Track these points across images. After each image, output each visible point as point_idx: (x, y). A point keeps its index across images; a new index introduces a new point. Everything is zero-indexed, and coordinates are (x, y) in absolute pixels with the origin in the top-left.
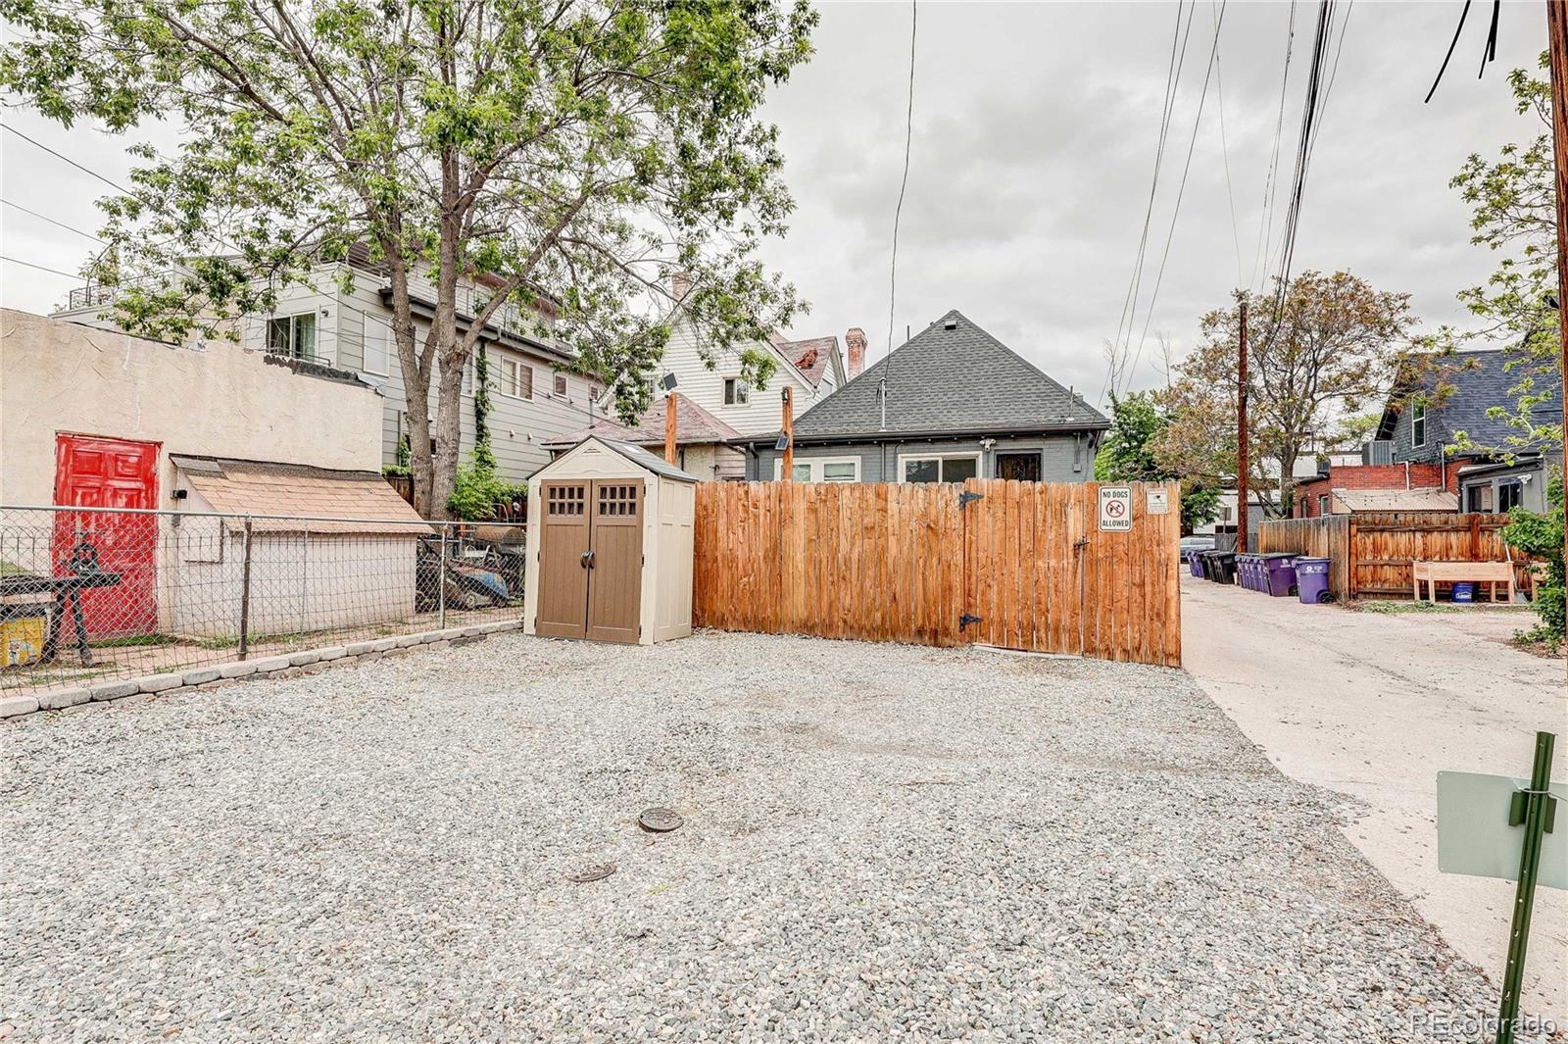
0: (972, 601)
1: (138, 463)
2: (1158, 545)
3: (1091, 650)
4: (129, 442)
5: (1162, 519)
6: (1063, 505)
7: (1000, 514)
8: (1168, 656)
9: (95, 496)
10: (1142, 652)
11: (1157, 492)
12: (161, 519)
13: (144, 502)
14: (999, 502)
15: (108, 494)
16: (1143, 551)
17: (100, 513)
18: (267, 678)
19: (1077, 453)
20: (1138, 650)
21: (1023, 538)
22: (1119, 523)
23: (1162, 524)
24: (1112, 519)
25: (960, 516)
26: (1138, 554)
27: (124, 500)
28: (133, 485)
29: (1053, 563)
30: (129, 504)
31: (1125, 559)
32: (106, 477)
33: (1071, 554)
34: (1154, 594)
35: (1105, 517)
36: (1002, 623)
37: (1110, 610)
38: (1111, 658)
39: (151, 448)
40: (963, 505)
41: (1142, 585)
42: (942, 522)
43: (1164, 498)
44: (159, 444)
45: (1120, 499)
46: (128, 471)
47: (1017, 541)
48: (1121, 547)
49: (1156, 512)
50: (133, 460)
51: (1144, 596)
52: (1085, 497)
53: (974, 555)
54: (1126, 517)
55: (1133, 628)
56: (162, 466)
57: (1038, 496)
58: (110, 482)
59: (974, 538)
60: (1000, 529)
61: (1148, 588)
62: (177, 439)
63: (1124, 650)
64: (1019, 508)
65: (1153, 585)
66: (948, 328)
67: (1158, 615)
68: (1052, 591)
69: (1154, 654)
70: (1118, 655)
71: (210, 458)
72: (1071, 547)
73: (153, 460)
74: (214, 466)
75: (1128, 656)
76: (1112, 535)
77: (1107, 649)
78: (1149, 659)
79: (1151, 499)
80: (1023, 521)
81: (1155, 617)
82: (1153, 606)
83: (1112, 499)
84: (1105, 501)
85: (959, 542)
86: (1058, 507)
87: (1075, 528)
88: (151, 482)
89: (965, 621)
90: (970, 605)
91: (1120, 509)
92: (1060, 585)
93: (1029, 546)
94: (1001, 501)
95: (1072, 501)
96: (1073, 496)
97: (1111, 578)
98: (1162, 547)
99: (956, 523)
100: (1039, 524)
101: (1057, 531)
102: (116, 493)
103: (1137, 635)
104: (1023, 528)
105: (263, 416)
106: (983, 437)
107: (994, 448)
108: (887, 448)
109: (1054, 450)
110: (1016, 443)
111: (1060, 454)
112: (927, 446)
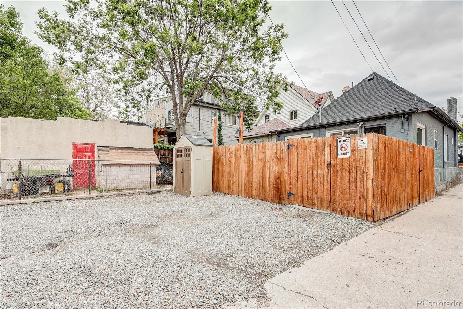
0: (292, 187)
1: (91, 149)
2: (363, 163)
3: (334, 210)
4: (88, 144)
5: (364, 151)
6: (323, 147)
7: (300, 152)
8: (368, 216)
9: (81, 157)
10: (356, 212)
11: (362, 138)
12: (96, 161)
13: (92, 158)
14: (300, 147)
15: (84, 156)
16: (356, 166)
17: (82, 161)
18: (90, 199)
19: (403, 124)
20: (354, 211)
21: (308, 161)
22: (345, 154)
23: (364, 154)
24: (342, 152)
25: (287, 154)
26: (353, 168)
27: (88, 157)
28: (89, 154)
29: (319, 172)
30: (89, 158)
31: (348, 170)
32: (84, 152)
33: (326, 168)
34: (361, 186)
35: (339, 151)
36: (302, 196)
37: (342, 193)
38: (343, 214)
39: (93, 145)
40: (288, 148)
41: (355, 182)
42: (281, 156)
43: (365, 141)
44: (95, 144)
45: (346, 143)
46: (88, 151)
47: (306, 163)
48: (346, 165)
49: (361, 148)
50: (90, 148)
51: (356, 187)
52: (331, 143)
53: (291, 169)
54: (348, 151)
55: (352, 202)
56: (96, 149)
57: (313, 143)
58: (84, 153)
59: (291, 162)
60: (300, 158)
61: (358, 184)
62: (99, 143)
63: (348, 211)
64: (307, 149)
65: (361, 182)
66: (369, 80)
67: (363, 196)
68: (319, 183)
69: (361, 214)
70: (346, 213)
71: (107, 147)
72: (326, 165)
73: (94, 148)
74: (108, 149)
75: (350, 214)
76: (343, 159)
77: (341, 210)
78: (359, 216)
79: (359, 142)
80: (308, 154)
81: (362, 197)
82: (361, 192)
83: (342, 143)
84: (339, 144)
85: (287, 164)
86: (321, 148)
87: (328, 157)
88: (94, 153)
89: (290, 194)
90: (291, 189)
91: (346, 148)
92: (322, 182)
93: (310, 165)
94: (301, 147)
95: (326, 145)
96: (327, 143)
97: (342, 178)
98: (364, 164)
99: (286, 156)
100: (314, 155)
101: (320, 158)
102: (86, 156)
103: (354, 205)
104: (308, 157)
105: (120, 136)
106: (358, 122)
107: (364, 125)
108: (322, 130)
109: (392, 124)
110: (374, 122)
111: (394, 125)
112: (337, 127)
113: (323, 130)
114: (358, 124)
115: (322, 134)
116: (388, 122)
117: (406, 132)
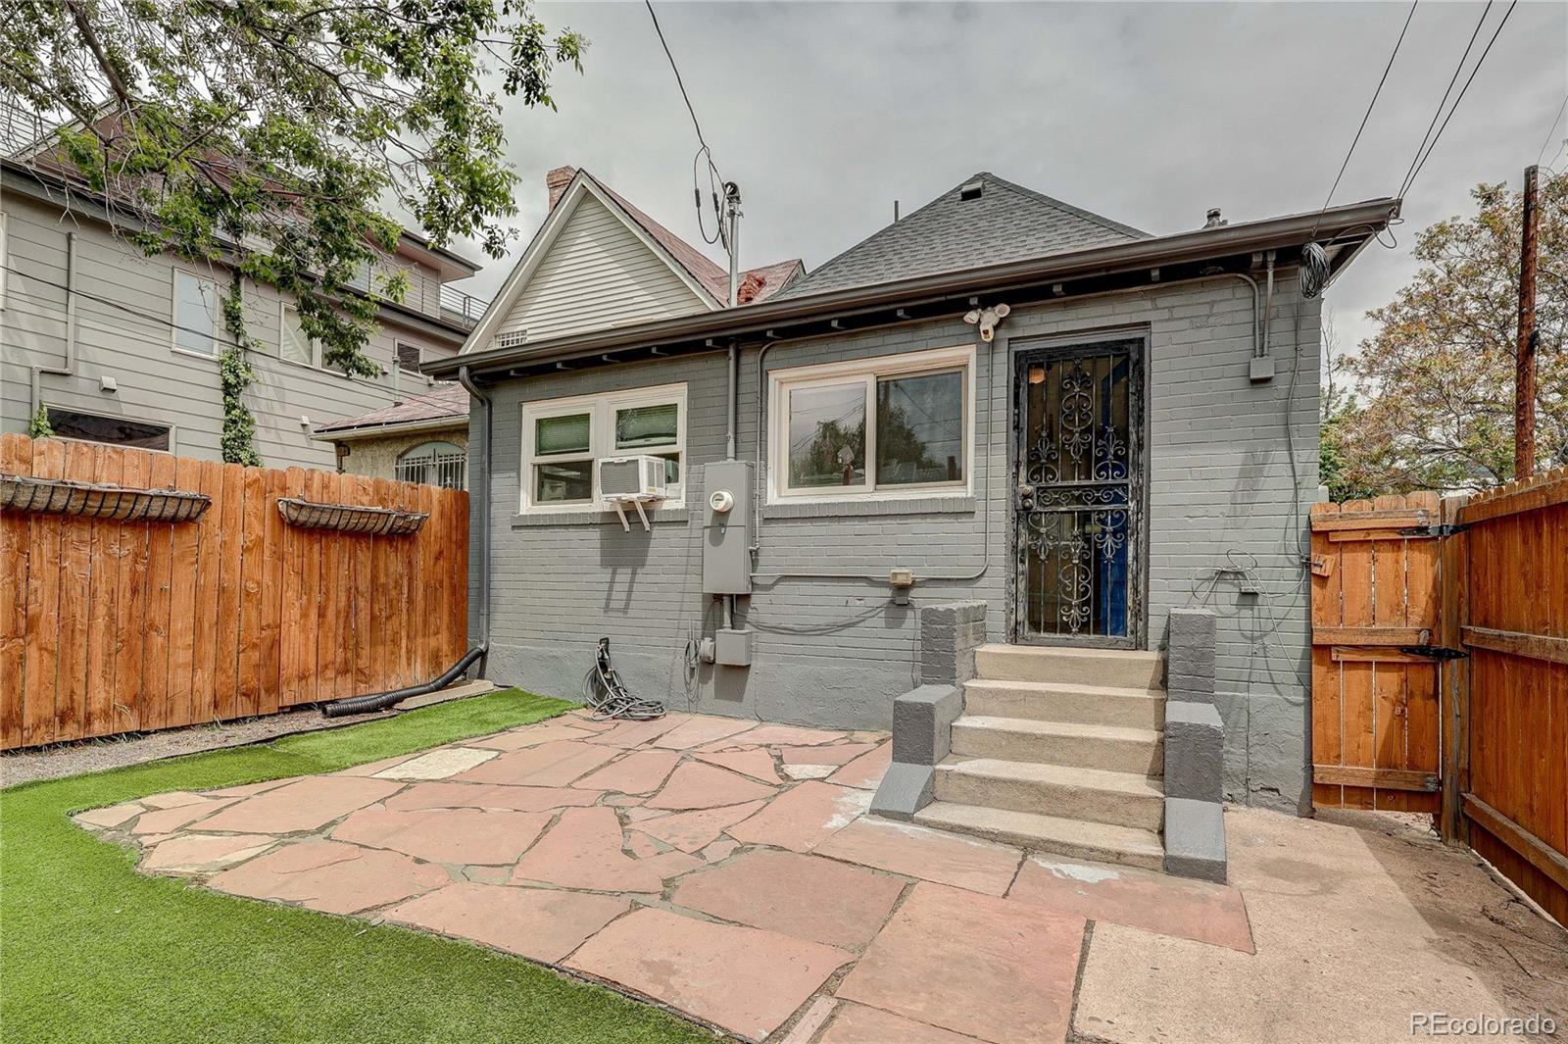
19: (1259, 325)
66: (967, 196)
106: (974, 301)
107: (1005, 334)
108: (744, 360)
109: (1185, 324)
110: (1072, 313)
111: (1205, 333)
112: (838, 345)
113: (750, 360)
114: (972, 317)
115: (742, 389)
116: (1166, 314)
117: (1281, 385)
